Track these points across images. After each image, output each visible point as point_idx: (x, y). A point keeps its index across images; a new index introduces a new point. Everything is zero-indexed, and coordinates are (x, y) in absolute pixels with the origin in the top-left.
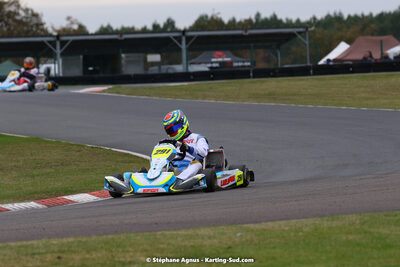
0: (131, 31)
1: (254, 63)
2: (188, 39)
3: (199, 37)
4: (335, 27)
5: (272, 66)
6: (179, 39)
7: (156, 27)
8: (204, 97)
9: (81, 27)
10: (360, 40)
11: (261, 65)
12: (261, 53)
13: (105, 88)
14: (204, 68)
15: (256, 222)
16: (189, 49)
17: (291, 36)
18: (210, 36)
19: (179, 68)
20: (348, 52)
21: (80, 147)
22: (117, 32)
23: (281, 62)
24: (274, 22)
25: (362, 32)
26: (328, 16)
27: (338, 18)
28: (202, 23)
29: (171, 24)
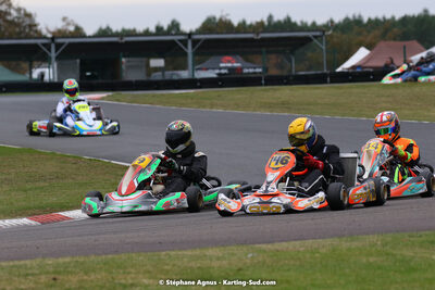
0: (132, 33)
1: (265, 69)
2: (195, 42)
3: (206, 41)
4: (353, 31)
5: (285, 73)
6: (184, 42)
8: (212, 106)
9: (78, 29)
10: (382, 45)
11: (274, 72)
12: (273, 59)
13: (104, 95)
14: (211, 74)
16: (195, 54)
17: (307, 40)
18: (218, 39)
19: (185, 74)
20: (368, 59)
22: (117, 34)
23: (295, 68)
24: (287, 24)
25: (383, 37)
26: (348, 20)
27: (357, 21)
28: (211, 24)
29: (175, 26)
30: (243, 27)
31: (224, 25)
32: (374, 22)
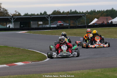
0: (34, 15)
1: (70, 24)
2: (51, 17)
3: (54, 17)
4: (93, 14)
5: (75, 25)
6: (48, 17)
7: (41, 14)
8: (55, 34)
9: (19, 14)
10: (101, 18)
11: (72, 25)
12: (72, 22)
13: (26, 31)
14: (55, 26)
15: (70, 71)
16: (51, 20)
17: (81, 16)
18: (57, 16)
19: (48, 26)
20: (97, 21)
21: (19, 49)
22: (30, 15)
23: (78, 24)
24: (76, 12)
25: (101, 15)
26: (91, 11)
27: (94, 11)
28: (55, 13)
29: (45, 13)
30: (63, 13)
31: (59, 13)
32: (99, 12)
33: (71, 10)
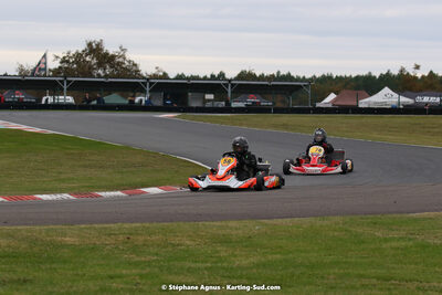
0: (197, 78)
1: (274, 103)
2: (233, 85)
3: (240, 85)
4: (327, 83)
5: (286, 106)
6: (226, 85)
7: (213, 76)
8: (241, 125)
9: (165, 74)
10: (344, 92)
11: (279, 105)
12: (279, 97)
14: (242, 105)
16: (233, 92)
17: (299, 87)
18: (248, 85)
20: (335, 100)
22: (188, 78)
23: (292, 103)
24: (289, 77)
25: (345, 87)
26: (323, 76)
27: (330, 78)
28: (243, 76)
29: (222, 75)
30: (262, 77)
31: (251, 76)
32: (340, 79)
33: (279, 72)
